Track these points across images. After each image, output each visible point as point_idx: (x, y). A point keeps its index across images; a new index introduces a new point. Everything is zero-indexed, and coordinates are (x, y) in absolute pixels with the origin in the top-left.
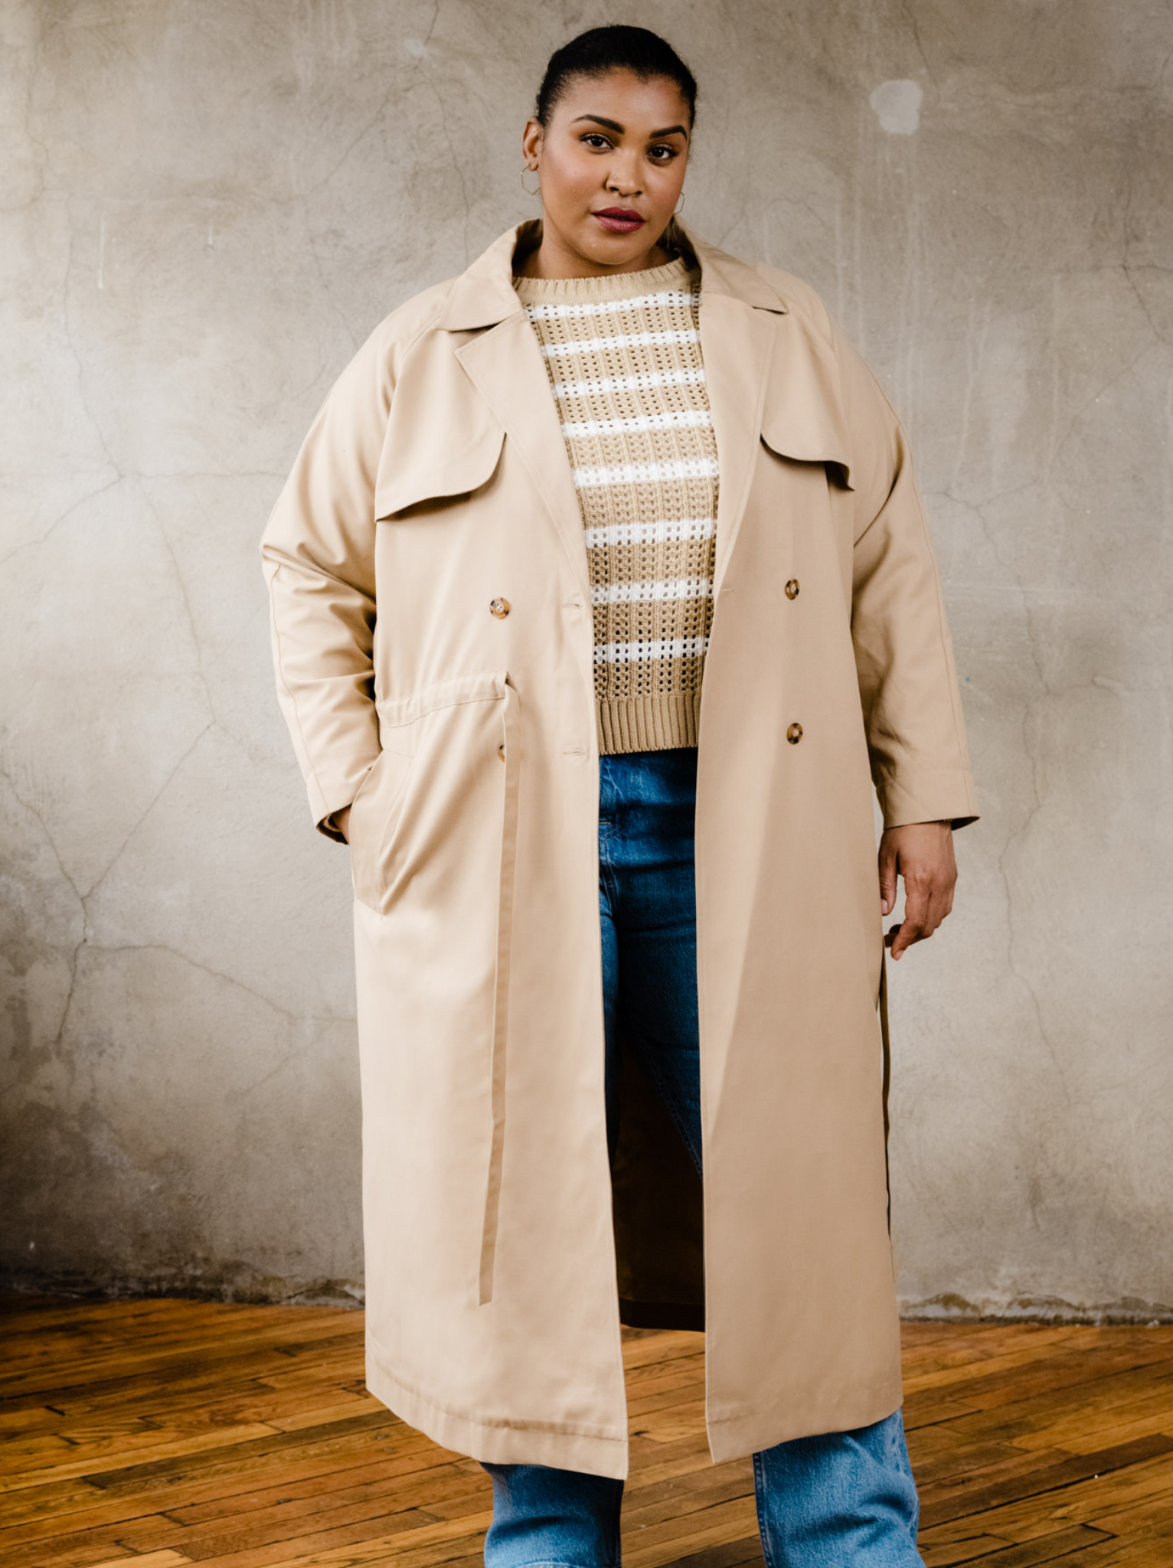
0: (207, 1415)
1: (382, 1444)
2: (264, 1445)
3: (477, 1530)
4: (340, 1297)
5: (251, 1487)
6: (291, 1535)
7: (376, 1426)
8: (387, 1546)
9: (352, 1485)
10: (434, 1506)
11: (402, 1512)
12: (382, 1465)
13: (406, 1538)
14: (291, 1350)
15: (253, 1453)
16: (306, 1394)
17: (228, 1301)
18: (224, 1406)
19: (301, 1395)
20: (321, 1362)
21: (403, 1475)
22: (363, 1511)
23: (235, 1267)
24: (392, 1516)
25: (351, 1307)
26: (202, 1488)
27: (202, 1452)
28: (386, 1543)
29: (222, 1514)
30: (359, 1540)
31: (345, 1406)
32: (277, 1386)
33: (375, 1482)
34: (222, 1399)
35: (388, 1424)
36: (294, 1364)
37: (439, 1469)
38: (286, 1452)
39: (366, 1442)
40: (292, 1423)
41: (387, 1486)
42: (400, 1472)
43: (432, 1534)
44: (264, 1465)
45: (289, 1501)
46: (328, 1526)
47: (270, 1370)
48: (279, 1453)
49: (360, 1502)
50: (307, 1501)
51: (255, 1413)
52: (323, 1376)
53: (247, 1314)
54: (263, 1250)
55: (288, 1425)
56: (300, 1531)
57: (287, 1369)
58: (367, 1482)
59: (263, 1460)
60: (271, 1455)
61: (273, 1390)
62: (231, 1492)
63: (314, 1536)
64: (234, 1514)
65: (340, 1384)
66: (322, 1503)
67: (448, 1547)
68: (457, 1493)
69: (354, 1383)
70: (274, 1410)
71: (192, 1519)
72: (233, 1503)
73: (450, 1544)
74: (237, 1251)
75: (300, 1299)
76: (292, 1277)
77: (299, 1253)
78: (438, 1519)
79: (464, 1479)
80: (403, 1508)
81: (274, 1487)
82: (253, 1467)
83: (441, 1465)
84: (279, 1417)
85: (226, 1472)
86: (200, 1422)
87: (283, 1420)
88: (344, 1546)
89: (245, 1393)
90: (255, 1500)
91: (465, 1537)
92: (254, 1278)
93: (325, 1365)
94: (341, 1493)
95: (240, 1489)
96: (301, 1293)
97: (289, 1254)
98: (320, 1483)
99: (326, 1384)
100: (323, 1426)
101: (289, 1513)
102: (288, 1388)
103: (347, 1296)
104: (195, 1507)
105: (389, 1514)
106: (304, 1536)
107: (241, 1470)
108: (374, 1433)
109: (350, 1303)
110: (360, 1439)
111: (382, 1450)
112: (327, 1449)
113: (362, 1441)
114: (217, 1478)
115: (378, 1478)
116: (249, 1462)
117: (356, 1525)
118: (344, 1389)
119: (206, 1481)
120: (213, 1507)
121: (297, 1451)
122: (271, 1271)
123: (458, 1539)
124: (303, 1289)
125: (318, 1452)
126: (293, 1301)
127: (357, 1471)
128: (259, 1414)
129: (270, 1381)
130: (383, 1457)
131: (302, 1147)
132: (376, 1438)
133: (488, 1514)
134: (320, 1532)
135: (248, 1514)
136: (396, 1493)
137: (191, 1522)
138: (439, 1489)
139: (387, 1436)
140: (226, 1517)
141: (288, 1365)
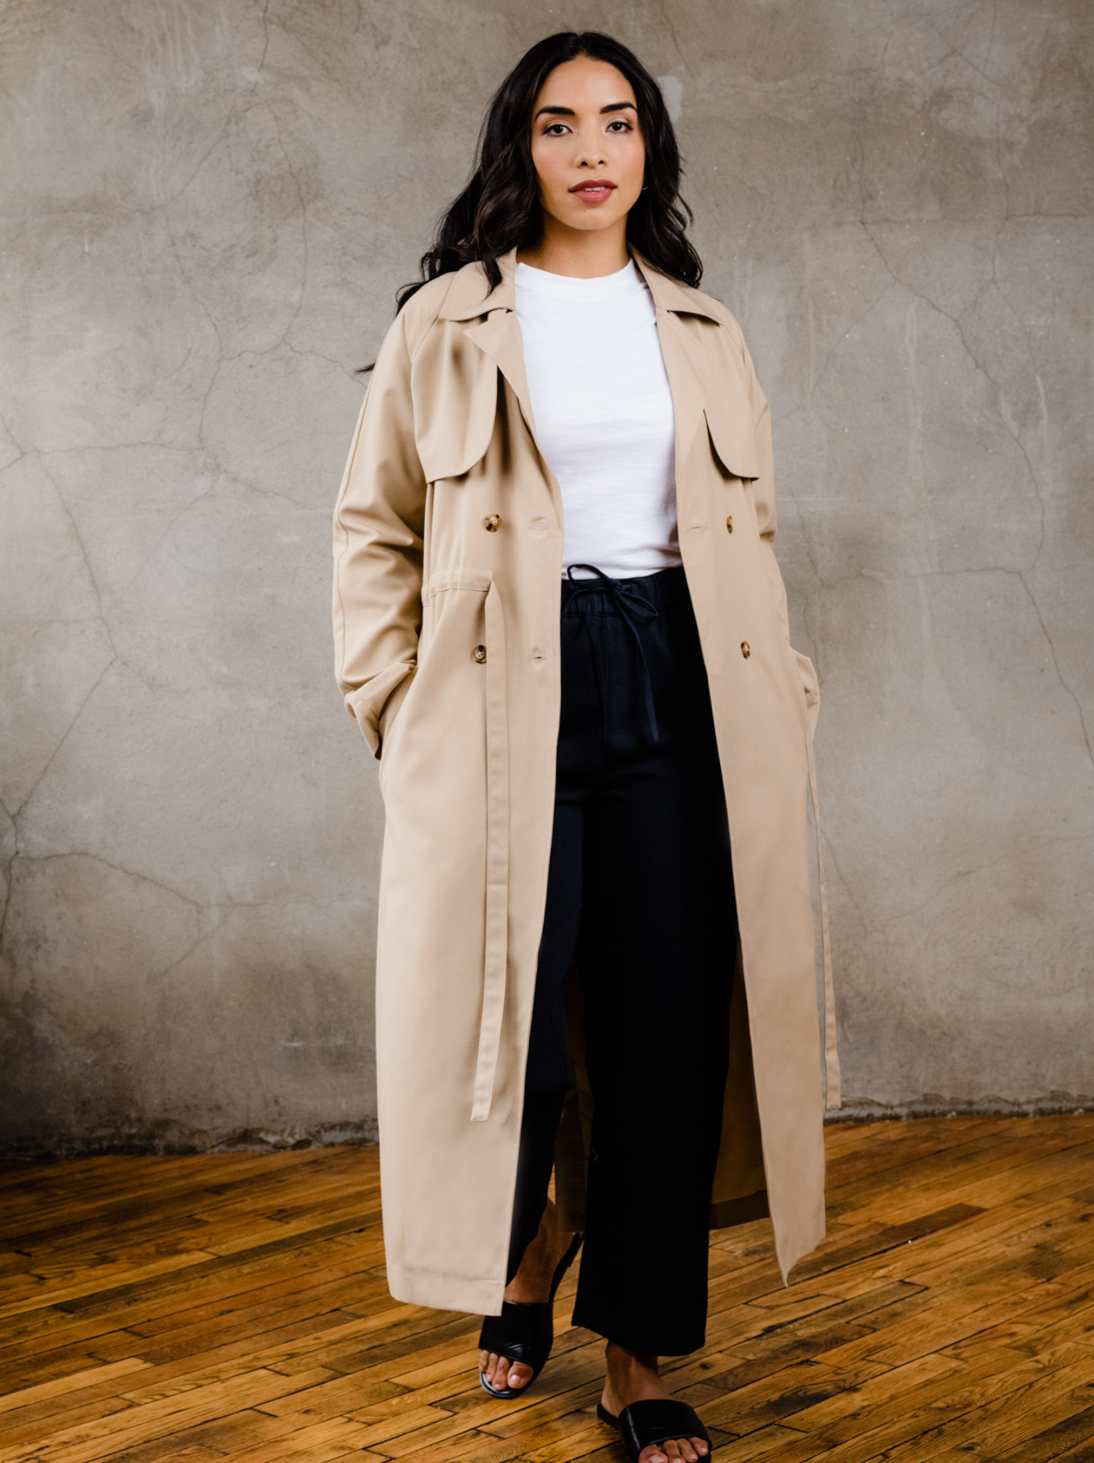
0: (153, 1247)
1: (305, 1260)
2: (204, 1269)
3: (391, 1323)
4: (256, 1143)
5: (196, 1303)
6: (235, 1338)
7: (298, 1246)
8: (317, 1341)
9: (283, 1295)
10: (354, 1306)
11: (327, 1313)
12: (306, 1277)
13: (334, 1333)
14: (218, 1189)
15: (195, 1275)
16: (237, 1224)
17: (161, 1153)
18: (167, 1240)
19: (232, 1226)
20: (245, 1197)
21: (325, 1283)
22: (294, 1314)
23: (164, 1124)
24: (320, 1317)
25: (266, 1151)
26: (157, 1306)
27: (151, 1278)
28: (316, 1339)
29: (175, 1326)
30: (293, 1338)
31: (270, 1232)
32: (211, 1219)
33: (302, 1291)
34: (163, 1234)
35: (307, 1243)
36: (224, 1201)
37: (354, 1276)
38: (224, 1272)
39: (291, 1259)
40: (226, 1249)
41: (314, 1293)
42: (322, 1281)
43: (356, 1328)
44: (206, 1284)
45: (231, 1311)
46: (265, 1329)
47: (202, 1208)
48: (218, 1274)
49: (291, 1308)
50: (247, 1310)
51: (193, 1243)
52: (249, 1209)
53: (177, 1163)
54: (188, 1108)
55: (223, 1250)
56: (243, 1335)
57: (218, 1205)
58: (295, 1291)
59: (205, 1280)
60: (211, 1276)
61: (207, 1223)
62: (180, 1308)
63: (256, 1338)
64: (186, 1326)
65: (263, 1214)
66: (258, 1311)
67: (368, 1338)
68: (372, 1295)
69: (275, 1213)
70: (210, 1239)
71: (151, 1332)
72: (184, 1317)
73: (370, 1336)
74: (165, 1110)
75: (222, 1147)
76: (214, 1129)
77: (219, 1108)
78: (359, 1317)
79: (376, 1283)
80: (328, 1310)
81: (217, 1301)
82: (197, 1287)
83: (356, 1273)
84: (214, 1245)
85: (175, 1292)
86: (148, 1254)
87: (217, 1247)
88: (282, 1344)
89: (183, 1228)
90: (201, 1313)
91: (381, 1329)
92: (181, 1132)
93: (249, 1200)
94: (275, 1301)
95: (187, 1305)
96: (223, 1143)
97: (210, 1109)
98: (256, 1295)
99: (251, 1215)
100: (253, 1250)
101: (231, 1321)
102: (220, 1221)
103: (263, 1142)
104: (151, 1323)
105: (317, 1315)
106: (246, 1338)
107: (187, 1290)
108: (297, 1252)
109: (265, 1147)
110: (285, 1258)
111: (305, 1265)
112: (258, 1268)
113: (287, 1259)
114: (167, 1298)
115: (304, 1288)
116: (193, 1283)
117: (289, 1327)
118: (268, 1218)
119: (158, 1301)
120: (166, 1321)
121: (234, 1271)
122: (196, 1125)
123: (376, 1331)
124: (224, 1139)
125: (250, 1270)
126: (216, 1150)
127: (286, 1284)
128: (197, 1244)
129: (205, 1217)
130: (307, 1270)
131: (214, 1017)
132: (299, 1255)
133: (400, 1310)
134: (259, 1334)
135: (198, 1325)
136: (320, 1299)
137: (151, 1334)
138: (356, 1293)
139: (308, 1254)
140: (179, 1328)
141: (218, 1202)
